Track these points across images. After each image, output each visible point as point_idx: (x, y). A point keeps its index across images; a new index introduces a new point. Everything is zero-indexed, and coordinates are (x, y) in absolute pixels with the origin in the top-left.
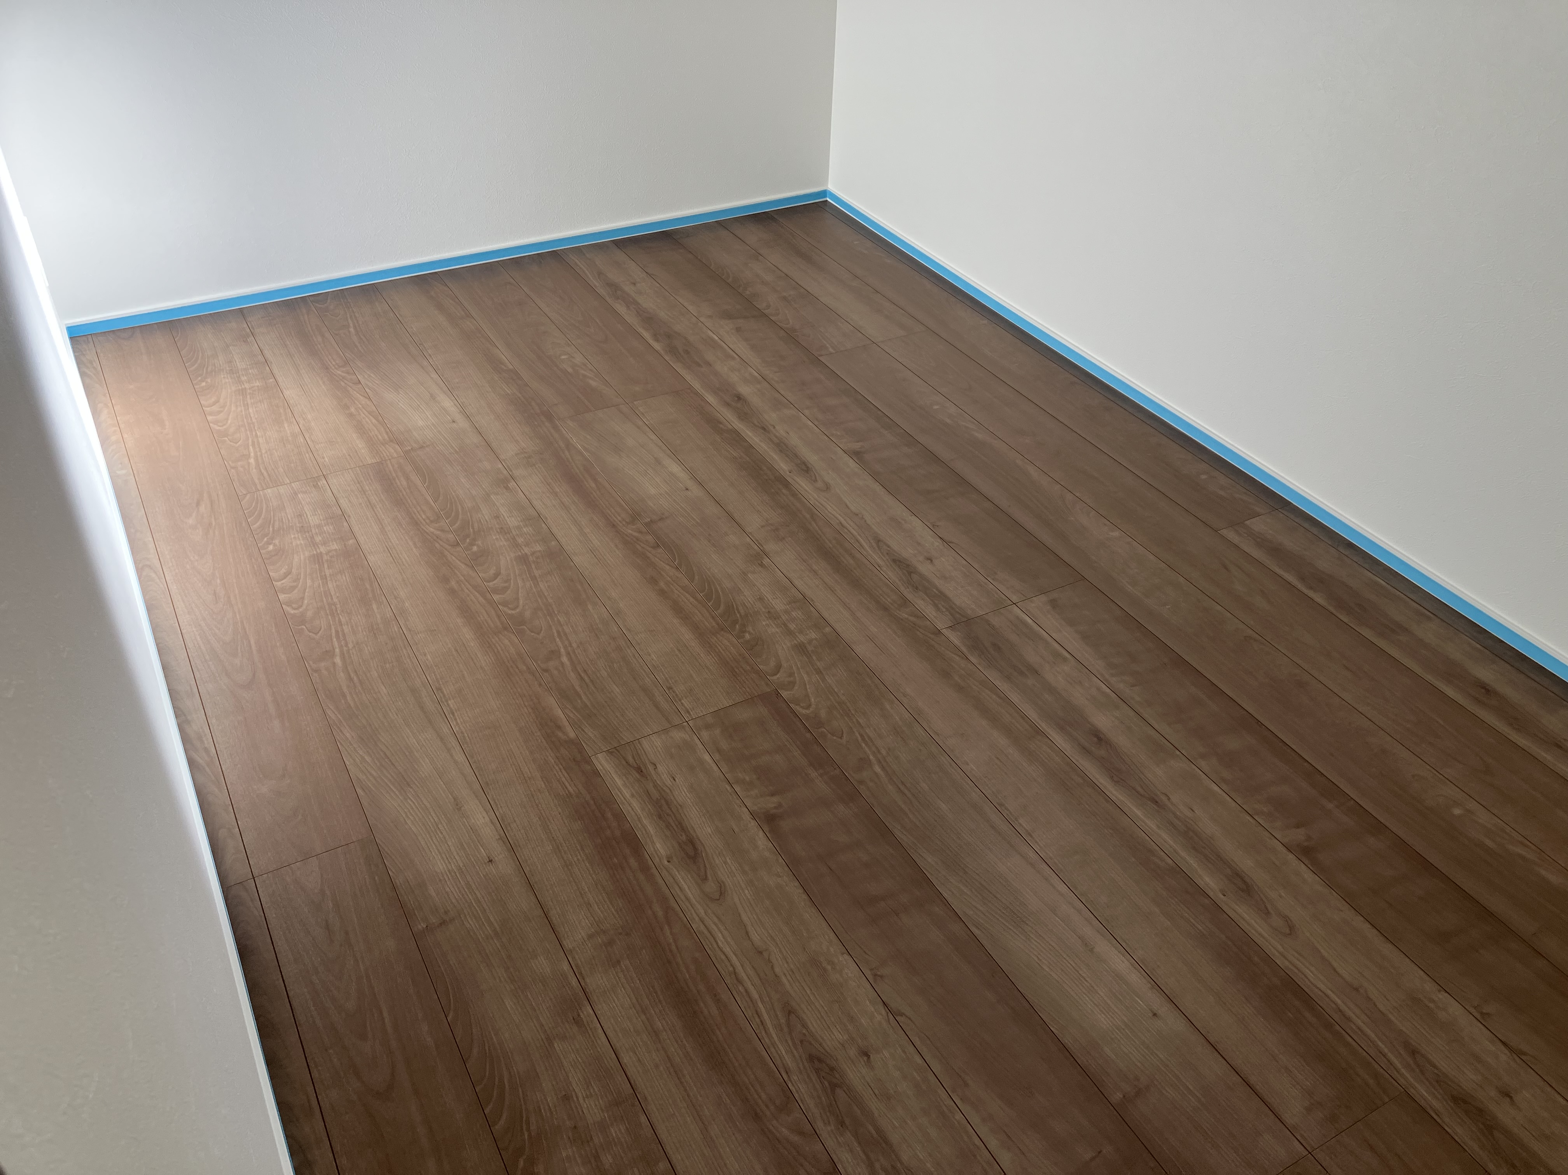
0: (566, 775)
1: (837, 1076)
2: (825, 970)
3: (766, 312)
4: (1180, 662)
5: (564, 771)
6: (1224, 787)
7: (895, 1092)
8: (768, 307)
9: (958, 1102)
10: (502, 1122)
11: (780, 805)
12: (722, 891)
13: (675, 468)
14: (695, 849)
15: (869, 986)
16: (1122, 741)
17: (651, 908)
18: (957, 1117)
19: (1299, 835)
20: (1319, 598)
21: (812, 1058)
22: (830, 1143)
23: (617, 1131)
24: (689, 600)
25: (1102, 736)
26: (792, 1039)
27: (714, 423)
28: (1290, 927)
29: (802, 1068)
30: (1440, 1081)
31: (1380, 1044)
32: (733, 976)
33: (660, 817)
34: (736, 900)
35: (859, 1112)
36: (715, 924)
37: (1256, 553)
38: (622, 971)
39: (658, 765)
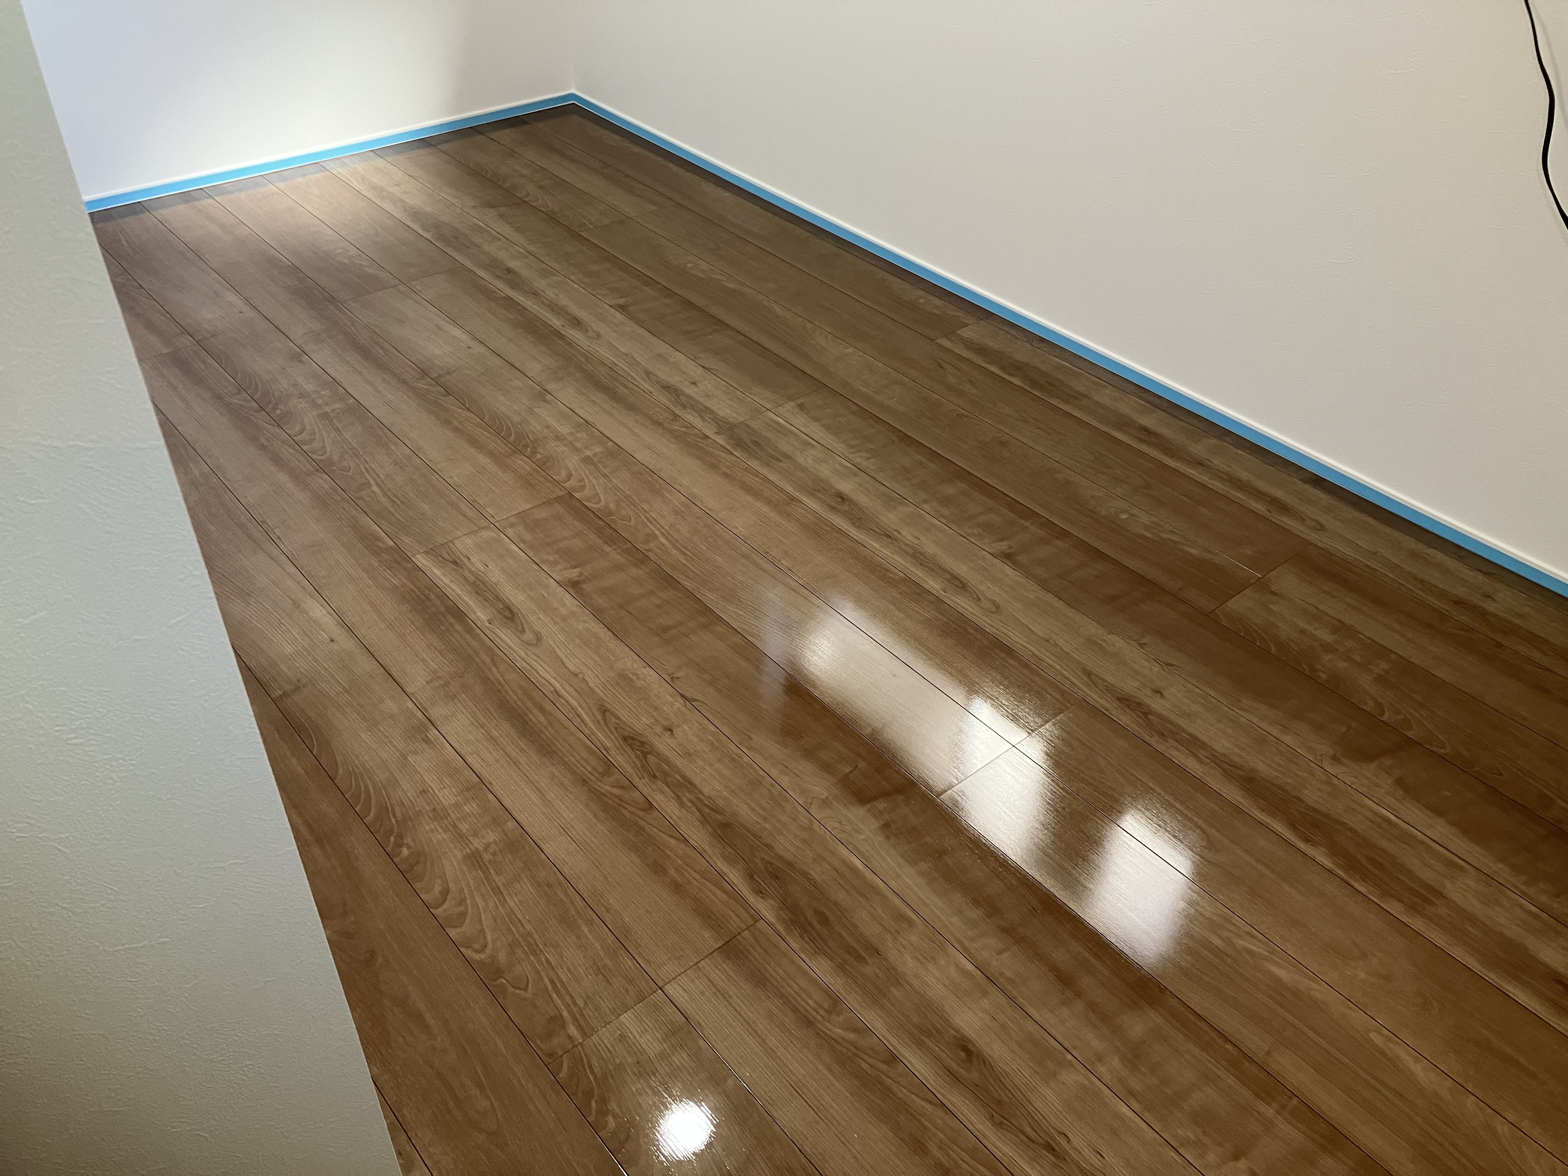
0: (390, 573)
1: (648, 747)
2: (631, 680)
3: (527, 199)
4: (906, 439)
5: (388, 571)
6: (944, 521)
7: (694, 751)
8: (528, 195)
9: (745, 750)
10: (372, 815)
11: (581, 574)
12: (539, 638)
13: (457, 332)
14: (511, 612)
15: (669, 686)
16: (861, 499)
17: (478, 657)
18: (745, 760)
19: (1003, 546)
20: (1016, 381)
21: (625, 739)
22: (645, 791)
23: (471, 808)
24: (482, 433)
25: (845, 497)
26: (609, 728)
27: (488, 294)
28: (996, 606)
29: (618, 746)
30: (1109, 689)
31: (1065, 672)
32: (555, 694)
33: (478, 594)
34: (551, 643)
35: (667, 767)
36: (536, 661)
37: (966, 354)
38: (460, 702)
39: (471, 557)
